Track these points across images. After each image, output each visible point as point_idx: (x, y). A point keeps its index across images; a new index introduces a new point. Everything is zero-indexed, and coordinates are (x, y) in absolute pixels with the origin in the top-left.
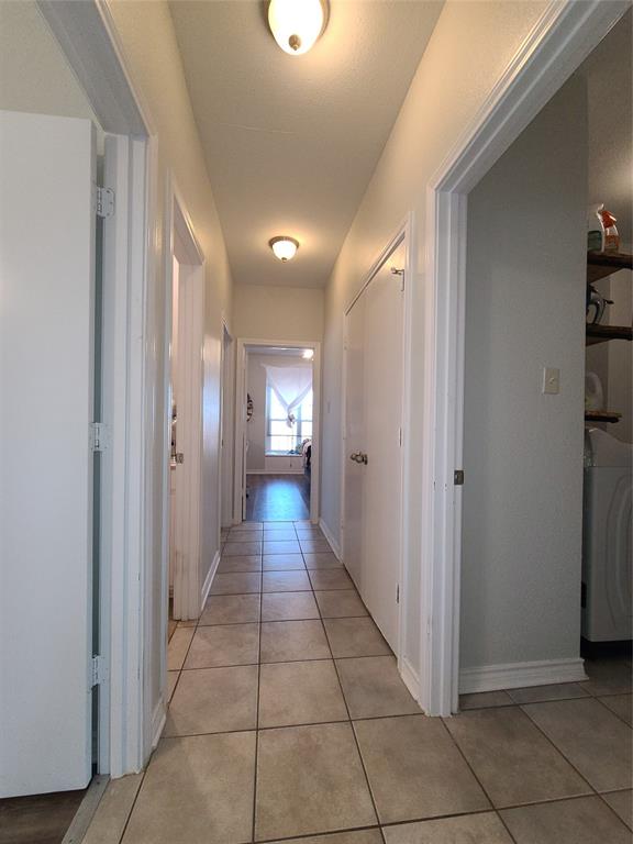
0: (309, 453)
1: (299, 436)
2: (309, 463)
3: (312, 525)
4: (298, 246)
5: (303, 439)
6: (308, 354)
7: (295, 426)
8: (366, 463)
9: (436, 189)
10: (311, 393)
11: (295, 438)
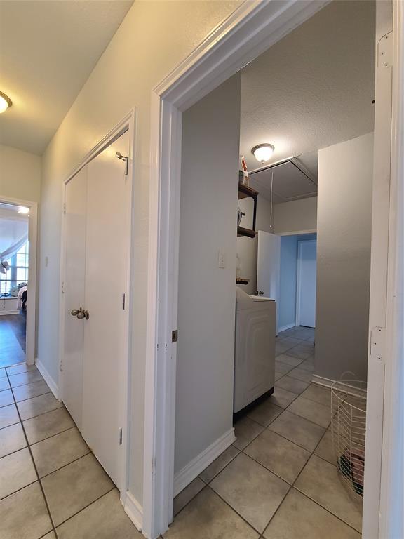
0: (24, 297)
1: (14, 280)
2: (24, 307)
3: (28, 366)
4: (10, 103)
5: (18, 283)
6: (24, 210)
7: (9, 272)
8: (87, 318)
9: (161, 96)
10: (27, 243)
11: (9, 283)
